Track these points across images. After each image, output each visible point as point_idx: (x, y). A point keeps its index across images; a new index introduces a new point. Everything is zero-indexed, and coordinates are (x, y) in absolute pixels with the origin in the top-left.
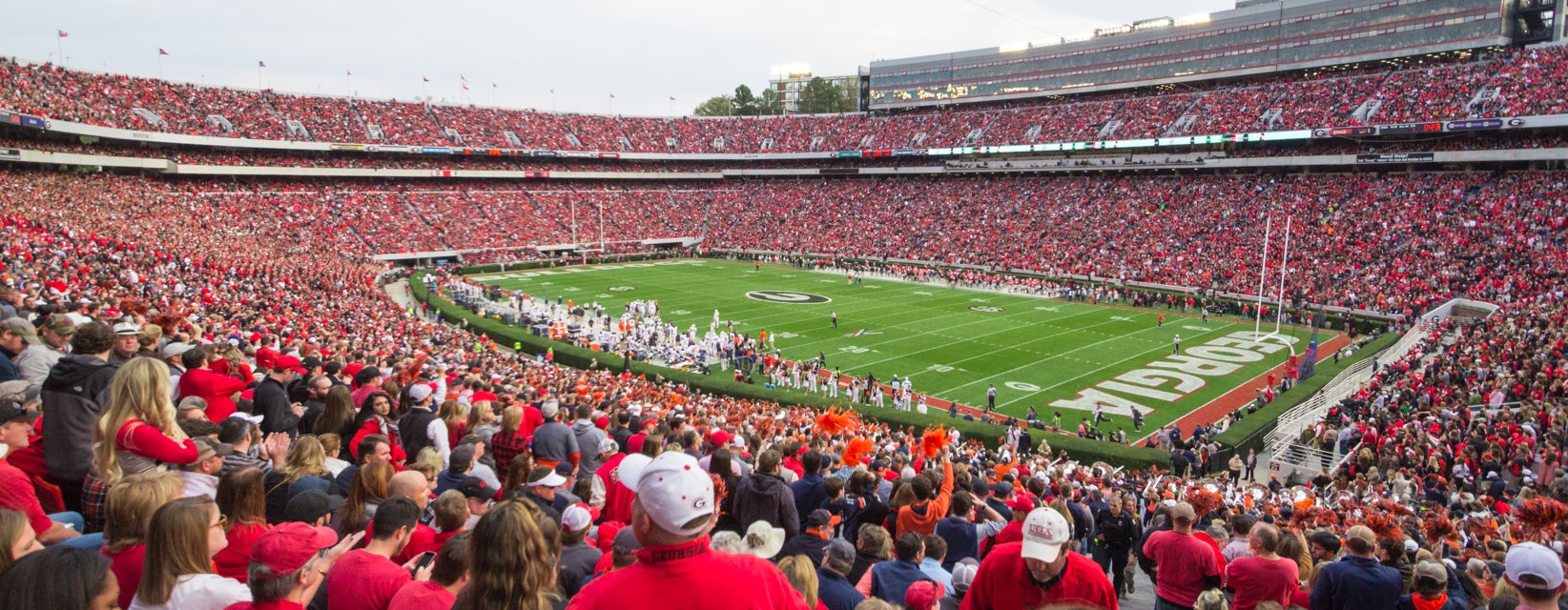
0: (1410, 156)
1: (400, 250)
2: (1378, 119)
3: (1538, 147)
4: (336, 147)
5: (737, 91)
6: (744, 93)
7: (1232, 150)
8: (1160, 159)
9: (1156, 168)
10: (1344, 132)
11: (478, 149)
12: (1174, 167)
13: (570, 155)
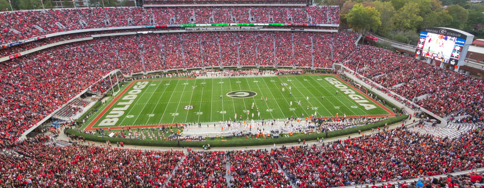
0: (301, 30)
8: (249, 28)
13: (26, 41)
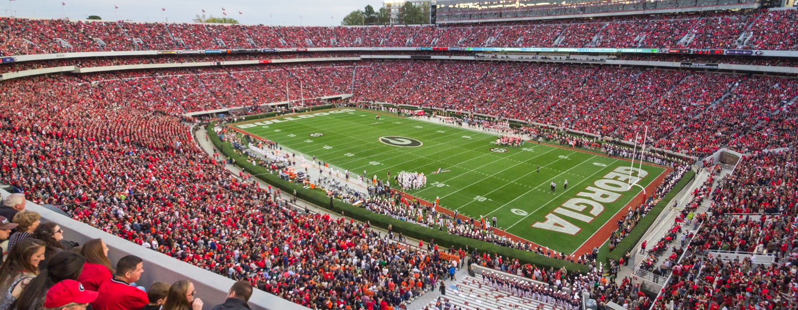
0: (707, 65)
1: (200, 110)
2: (691, 45)
3: (768, 65)
4: (160, 53)
5: (366, 8)
6: (369, 9)
7: (620, 56)
8: (584, 58)
9: (582, 63)
10: (675, 51)
11: (234, 50)
12: (590, 63)
13: (281, 50)
